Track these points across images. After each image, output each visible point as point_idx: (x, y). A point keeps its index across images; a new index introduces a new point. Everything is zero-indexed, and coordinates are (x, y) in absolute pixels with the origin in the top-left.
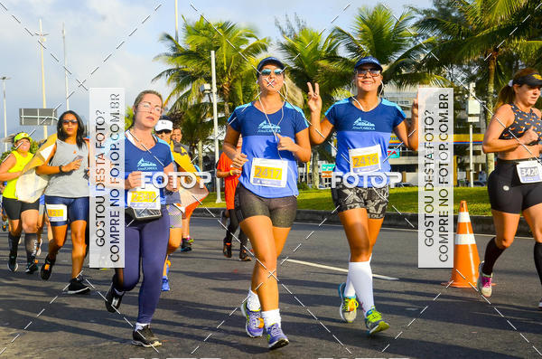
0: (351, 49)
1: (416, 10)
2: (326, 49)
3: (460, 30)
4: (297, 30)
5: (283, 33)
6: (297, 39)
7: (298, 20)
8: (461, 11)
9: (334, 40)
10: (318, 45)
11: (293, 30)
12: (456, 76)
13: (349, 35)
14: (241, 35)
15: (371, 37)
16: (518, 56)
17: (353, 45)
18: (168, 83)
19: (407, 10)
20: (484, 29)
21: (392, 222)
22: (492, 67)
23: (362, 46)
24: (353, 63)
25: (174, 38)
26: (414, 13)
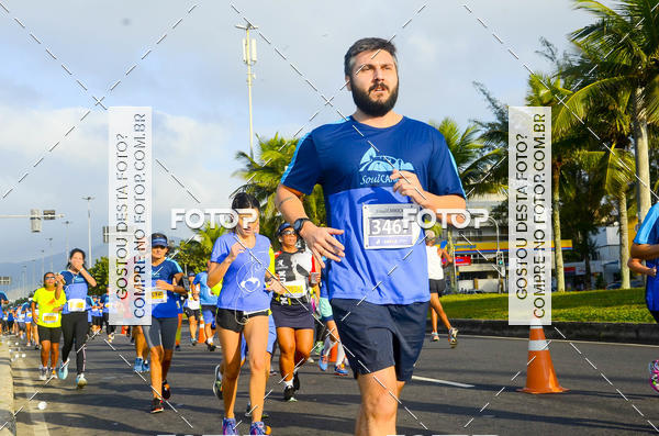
1: (481, 124)
16: (581, 166)
19: (472, 124)
21: (467, 329)
22: (557, 176)
25: (249, 155)
26: (479, 127)
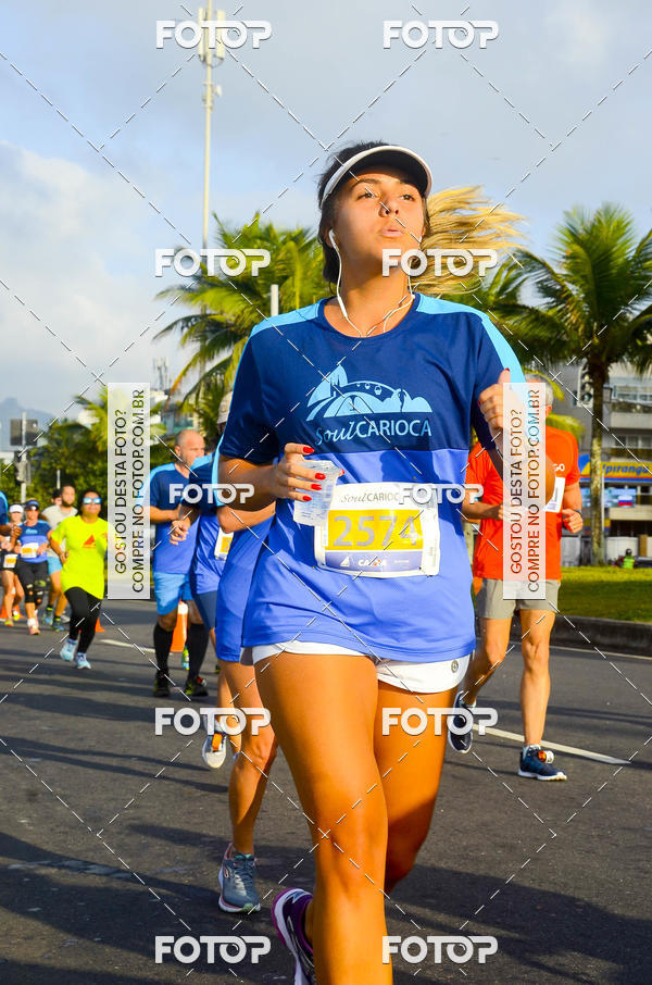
0: (546, 290)
2: (497, 289)
9: (514, 273)
13: (544, 265)
15: (588, 270)
17: (550, 284)
18: (184, 342)
21: (619, 640)
23: (570, 286)
24: (550, 319)
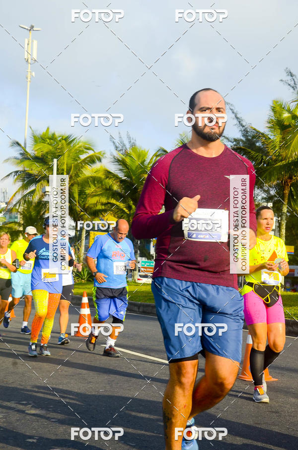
3: (262, 159)
4: (128, 146)
5: (116, 148)
6: (127, 154)
7: (129, 138)
8: (263, 143)
10: (144, 161)
11: (124, 145)
12: (258, 195)
14: (80, 147)
18: (15, 182)
20: (282, 161)
22: (287, 192)
25: (23, 145)
